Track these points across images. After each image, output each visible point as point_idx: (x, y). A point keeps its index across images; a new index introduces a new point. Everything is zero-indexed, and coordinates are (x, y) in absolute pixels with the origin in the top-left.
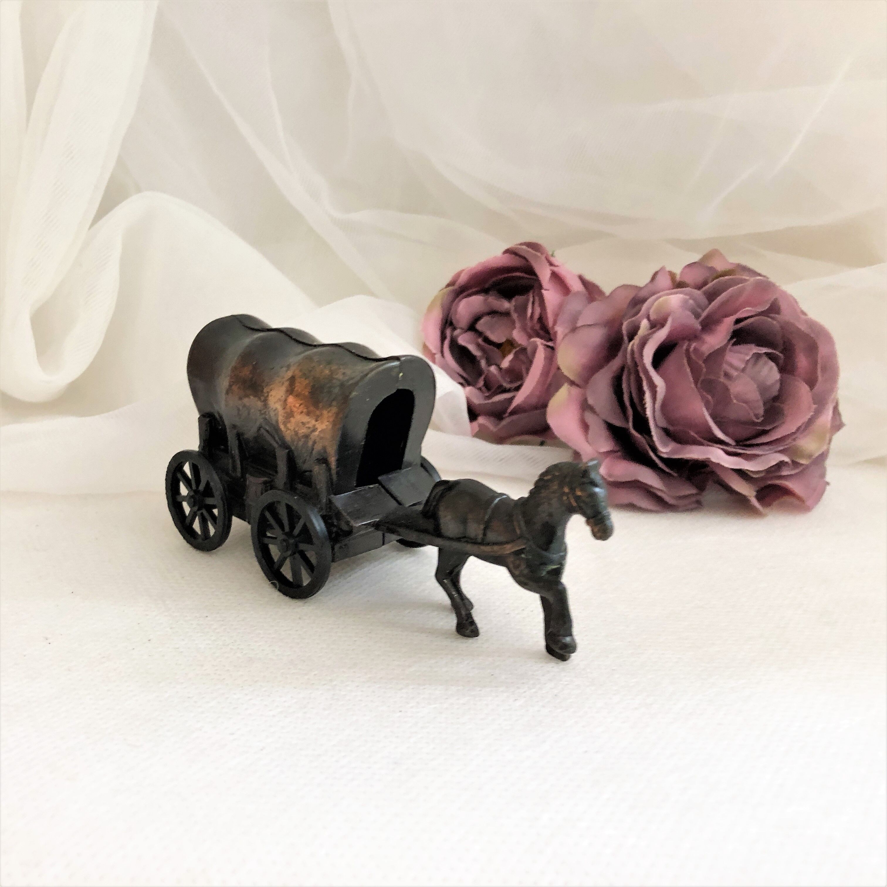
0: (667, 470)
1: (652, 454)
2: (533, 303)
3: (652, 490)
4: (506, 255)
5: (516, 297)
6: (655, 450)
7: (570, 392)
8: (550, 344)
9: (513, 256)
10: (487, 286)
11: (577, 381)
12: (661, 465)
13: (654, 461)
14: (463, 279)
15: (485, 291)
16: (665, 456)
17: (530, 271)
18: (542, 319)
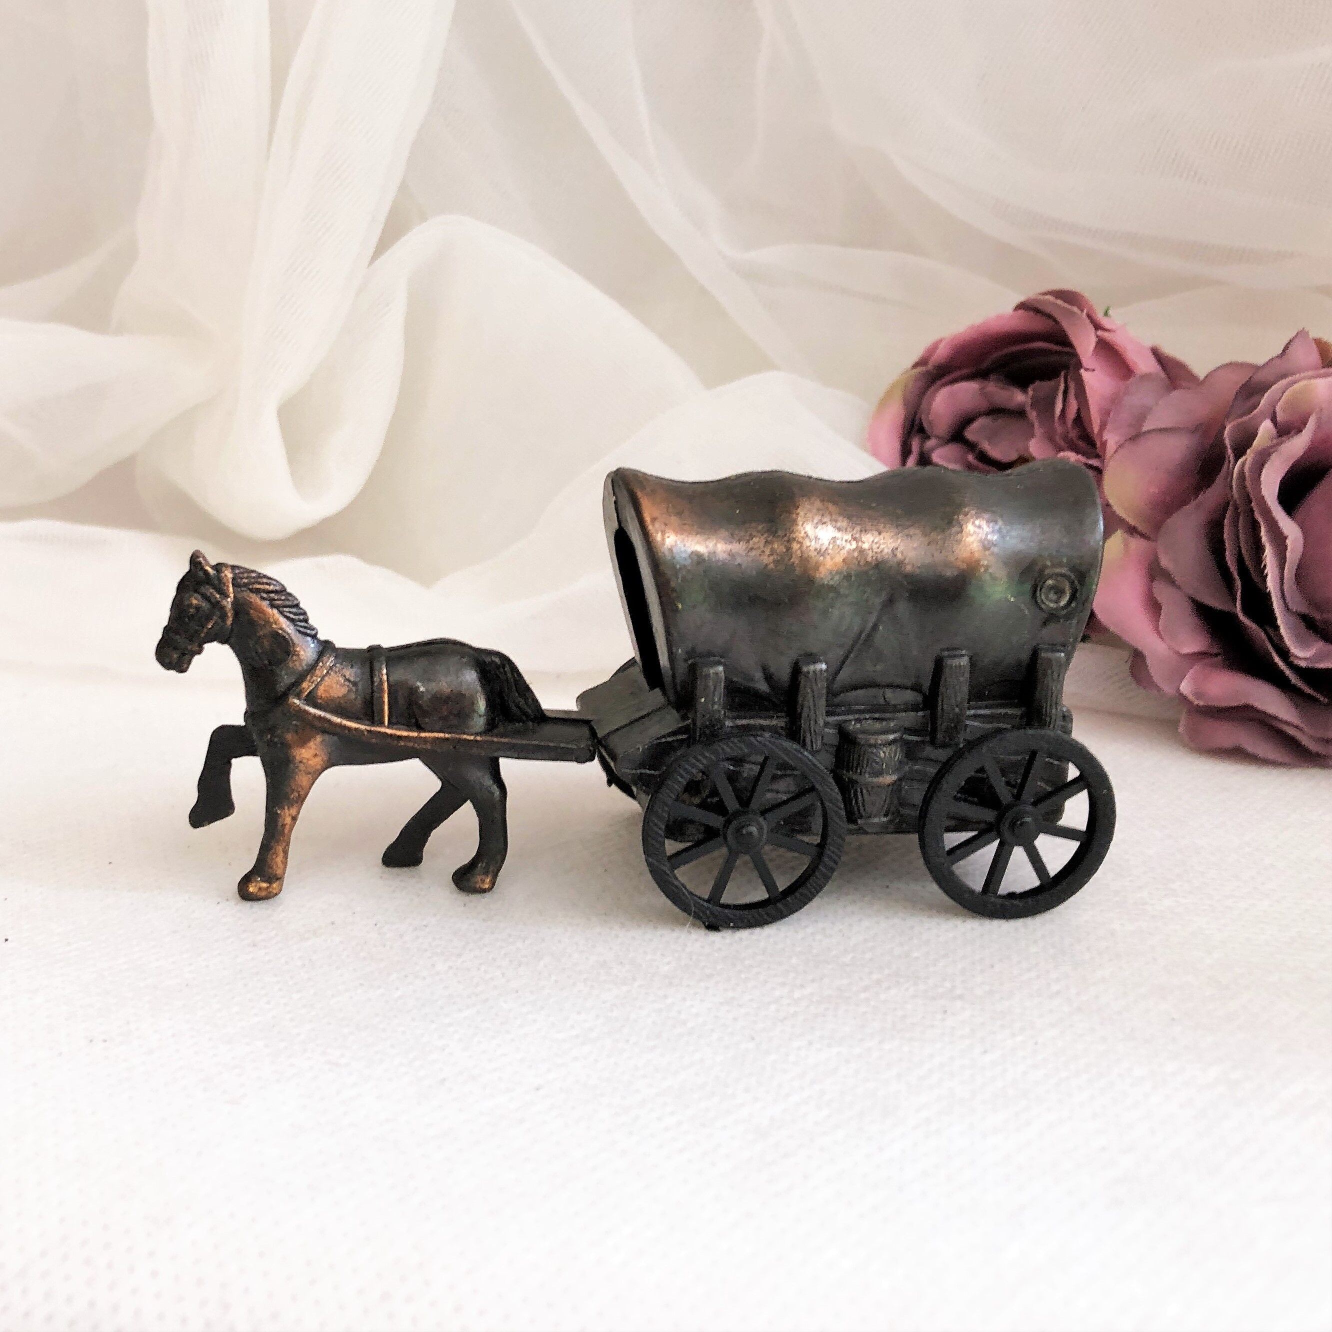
0: (1308, 690)
1: (1277, 659)
2: (1065, 393)
3: (1274, 723)
4: (1021, 312)
5: (1037, 383)
6: (1284, 653)
7: (1126, 545)
8: (1094, 462)
9: (1032, 313)
10: (985, 365)
11: (1141, 527)
12: (1294, 679)
13: (1282, 672)
14: (942, 353)
15: (980, 374)
16: (1303, 664)
17: (1062, 340)
18: (1080, 421)
